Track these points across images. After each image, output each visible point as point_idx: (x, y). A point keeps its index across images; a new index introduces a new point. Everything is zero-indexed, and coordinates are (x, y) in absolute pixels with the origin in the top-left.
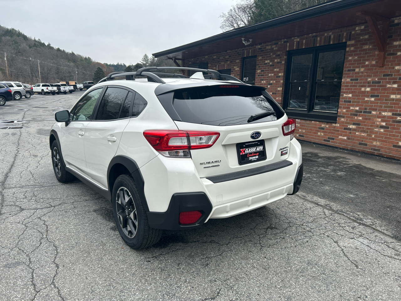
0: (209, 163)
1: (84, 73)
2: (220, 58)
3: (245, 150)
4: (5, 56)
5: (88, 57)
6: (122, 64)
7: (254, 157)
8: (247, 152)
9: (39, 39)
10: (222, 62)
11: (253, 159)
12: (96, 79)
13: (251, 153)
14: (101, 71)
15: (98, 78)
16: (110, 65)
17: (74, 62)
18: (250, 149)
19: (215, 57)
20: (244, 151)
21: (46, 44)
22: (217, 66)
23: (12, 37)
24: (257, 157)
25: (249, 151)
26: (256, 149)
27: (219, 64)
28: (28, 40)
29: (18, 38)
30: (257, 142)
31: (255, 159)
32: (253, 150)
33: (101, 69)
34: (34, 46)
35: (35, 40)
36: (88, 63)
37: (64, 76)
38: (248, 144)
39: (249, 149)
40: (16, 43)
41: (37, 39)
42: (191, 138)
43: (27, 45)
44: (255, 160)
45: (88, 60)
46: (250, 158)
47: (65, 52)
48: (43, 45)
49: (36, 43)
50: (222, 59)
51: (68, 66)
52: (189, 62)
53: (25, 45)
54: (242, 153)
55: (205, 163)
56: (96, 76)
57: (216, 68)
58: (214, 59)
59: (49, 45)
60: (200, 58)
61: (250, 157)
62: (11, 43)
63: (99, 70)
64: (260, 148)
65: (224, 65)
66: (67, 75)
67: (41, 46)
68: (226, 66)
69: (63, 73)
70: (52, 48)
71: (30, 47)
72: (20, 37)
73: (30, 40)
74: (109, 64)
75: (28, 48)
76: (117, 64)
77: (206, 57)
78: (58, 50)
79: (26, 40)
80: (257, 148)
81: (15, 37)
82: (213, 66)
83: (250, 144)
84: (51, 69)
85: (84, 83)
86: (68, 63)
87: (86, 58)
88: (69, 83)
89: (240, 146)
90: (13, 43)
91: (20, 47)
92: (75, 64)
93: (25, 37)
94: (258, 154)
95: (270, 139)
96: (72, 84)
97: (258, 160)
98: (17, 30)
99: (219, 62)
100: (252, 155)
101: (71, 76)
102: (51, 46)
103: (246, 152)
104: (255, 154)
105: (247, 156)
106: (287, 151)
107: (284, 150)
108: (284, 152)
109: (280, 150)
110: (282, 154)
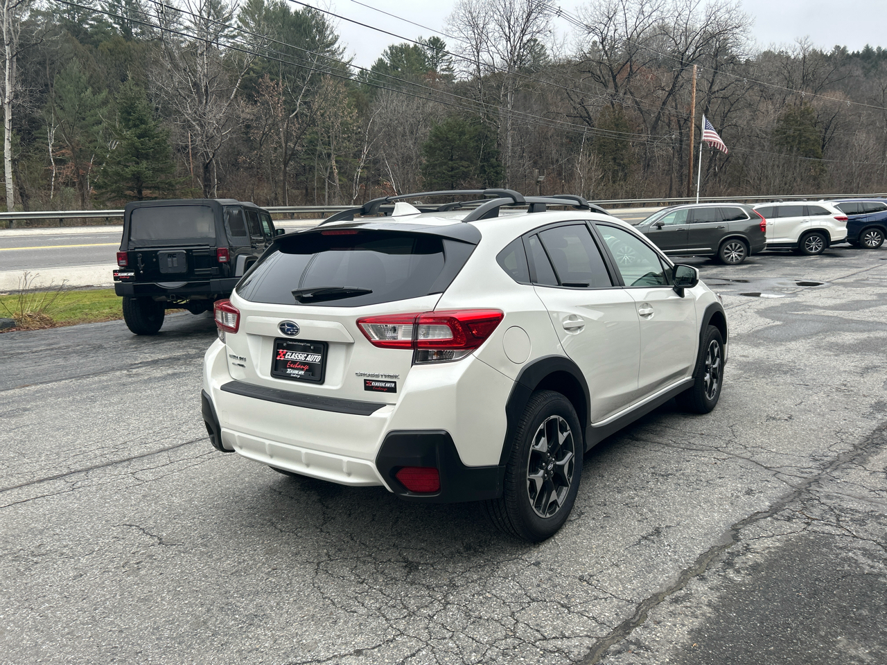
0: (236, 357)
3: (286, 353)
7: (296, 372)
8: (289, 357)
11: (294, 374)
13: (294, 362)
20: (284, 355)
24: (303, 373)
25: (293, 357)
26: (306, 357)
30: (309, 345)
31: (297, 375)
32: (299, 357)
38: (291, 343)
39: (293, 353)
44: (296, 378)
46: (289, 371)
54: (281, 357)
55: (233, 357)
61: (290, 368)
64: (315, 358)
80: (308, 355)
83: (295, 343)
89: (279, 344)
94: (307, 367)
97: (301, 379)
100: (296, 366)
103: (286, 357)
104: (299, 366)
105: (286, 364)
106: (393, 385)
107: (380, 379)
108: (377, 384)
109: (361, 375)
110: (368, 386)
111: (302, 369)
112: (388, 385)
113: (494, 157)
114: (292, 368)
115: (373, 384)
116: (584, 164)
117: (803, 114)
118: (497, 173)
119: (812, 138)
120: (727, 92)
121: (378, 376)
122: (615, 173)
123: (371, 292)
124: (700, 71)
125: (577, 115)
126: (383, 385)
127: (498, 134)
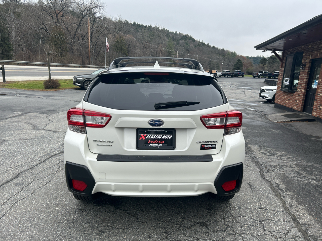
0: (101, 141)
1: (228, 64)
2: (315, 47)
3: (147, 136)
4: (177, 53)
5: (234, 52)
6: (261, 57)
7: (157, 145)
8: (149, 138)
9: (202, 41)
10: (315, 51)
11: (155, 146)
12: (235, 68)
13: (154, 140)
14: (240, 62)
15: (237, 67)
16: (251, 58)
17: (223, 56)
18: (153, 136)
19: (310, 46)
20: (145, 137)
21: (206, 44)
22: (311, 56)
23: (185, 40)
24: (161, 145)
25: (152, 137)
26: (162, 137)
27: (313, 53)
28: (195, 41)
29: (189, 41)
30: (164, 130)
31: (158, 146)
33: (241, 61)
34: (198, 46)
35: (199, 42)
36: (233, 56)
37: (214, 67)
38: (151, 130)
40: (187, 44)
41: (201, 41)
42: (87, 117)
43: (193, 45)
44: (157, 148)
45: (234, 54)
46: (151, 145)
47: (218, 49)
48: (204, 44)
49: (200, 43)
50: (316, 48)
51: (218, 59)
52: (288, 52)
53: (192, 45)
54: (143, 138)
55: (98, 141)
56: (235, 66)
57: (310, 57)
58: (309, 48)
59: (208, 44)
60: (297, 48)
61: (151, 143)
62: (184, 45)
63: (239, 62)
64: (170, 137)
65: (317, 54)
66: (215, 66)
67: (202, 45)
68: (319, 55)
69: (213, 64)
70: (210, 46)
71: (195, 47)
72: (190, 40)
73: (197, 41)
74: (250, 56)
75: (194, 47)
76: (257, 57)
77: (303, 47)
78: (214, 47)
79: (193, 42)
80: (163, 136)
81: (187, 40)
82: (307, 56)
83: (153, 130)
84: (205, 61)
85: (223, 71)
86: (218, 57)
87: (232, 53)
88: (211, 71)
89: (140, 131)
90: (186, 44)
91: (189, 47)
92: (223, 58)
93: (193, 40)
94: (163, 142)
95: (184, 129)
96: (214, 72)
97: (160, 148)
98: (189, 35)
99: (313, 51)
100: (155, 142)
101: (218, 66)
102: (209, 45)
103: (147, 138)
104: (158, 142)
105: (147, 142)
106: (215, 146)
107: (209, 143)
108: (207, 146)
109: (200, 142)
110: (203, 148)
111: (160, 143)
112: (212, 146)
113: (6, 40)
114: (152, 143)
115: (205, 146)
116: (49, 49)
117: (122, 41)
118: (9, 47)
119: (125, 49)
120: (98, 29)
121: (208, 142)
122: (61, 53)
123: (199, 103)
124: (91, 20)
125: (42, 28)
126: (210, 146)
127: (8, 30)
